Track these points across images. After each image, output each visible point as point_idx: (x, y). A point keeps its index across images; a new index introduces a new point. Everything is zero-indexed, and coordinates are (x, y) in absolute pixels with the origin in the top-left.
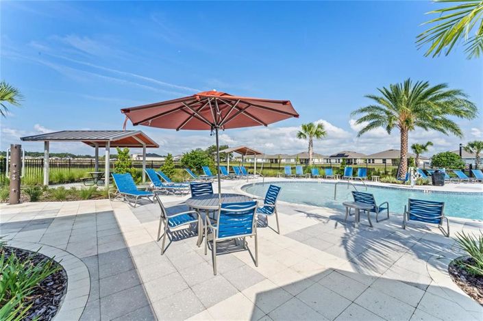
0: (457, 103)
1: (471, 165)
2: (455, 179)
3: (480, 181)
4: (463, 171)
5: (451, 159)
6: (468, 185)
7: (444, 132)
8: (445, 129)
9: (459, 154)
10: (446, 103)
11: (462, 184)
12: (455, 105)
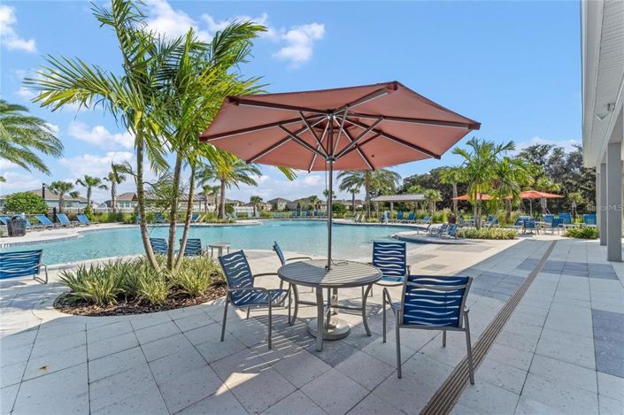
0: (42, 135)
1: (55, 209)
2: (38, 225)
3: (65, 226)
4: (46, 216)
5: (32, 202)
6: (53, 231)
7: (24, 166)
8: (26, 164)
9: (41, 195)
10: (27, 130)
11: (47, 231)
12: (39, 137)
